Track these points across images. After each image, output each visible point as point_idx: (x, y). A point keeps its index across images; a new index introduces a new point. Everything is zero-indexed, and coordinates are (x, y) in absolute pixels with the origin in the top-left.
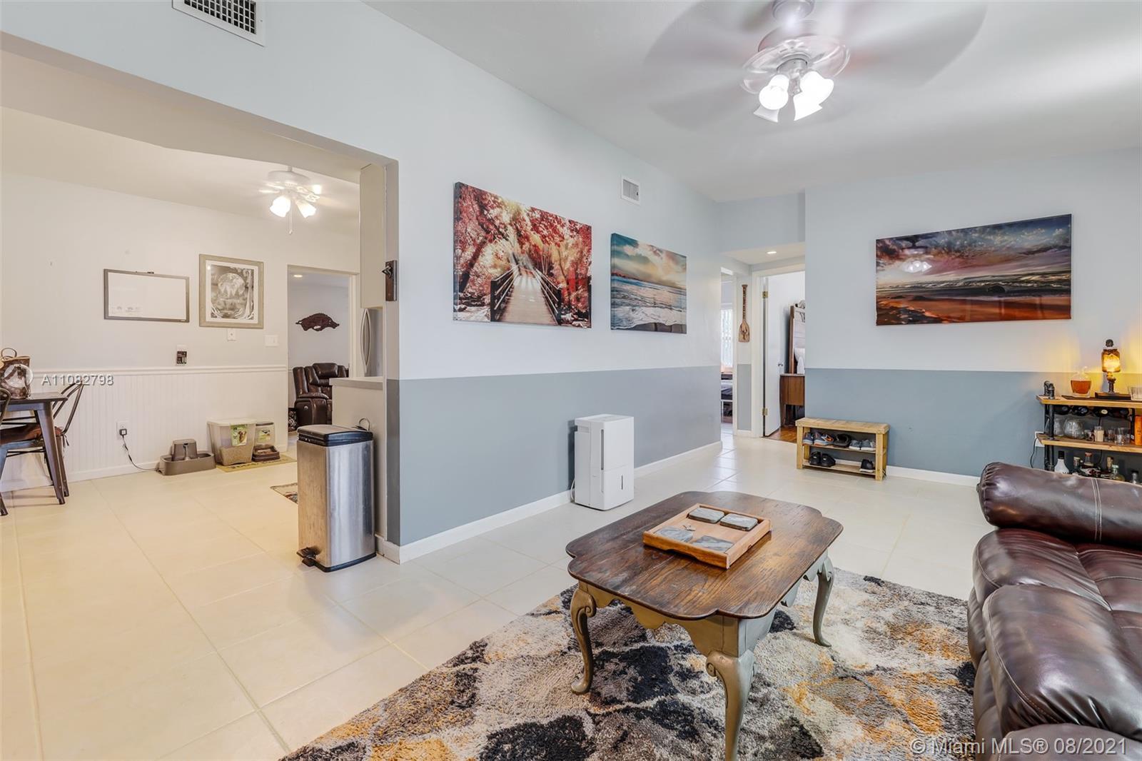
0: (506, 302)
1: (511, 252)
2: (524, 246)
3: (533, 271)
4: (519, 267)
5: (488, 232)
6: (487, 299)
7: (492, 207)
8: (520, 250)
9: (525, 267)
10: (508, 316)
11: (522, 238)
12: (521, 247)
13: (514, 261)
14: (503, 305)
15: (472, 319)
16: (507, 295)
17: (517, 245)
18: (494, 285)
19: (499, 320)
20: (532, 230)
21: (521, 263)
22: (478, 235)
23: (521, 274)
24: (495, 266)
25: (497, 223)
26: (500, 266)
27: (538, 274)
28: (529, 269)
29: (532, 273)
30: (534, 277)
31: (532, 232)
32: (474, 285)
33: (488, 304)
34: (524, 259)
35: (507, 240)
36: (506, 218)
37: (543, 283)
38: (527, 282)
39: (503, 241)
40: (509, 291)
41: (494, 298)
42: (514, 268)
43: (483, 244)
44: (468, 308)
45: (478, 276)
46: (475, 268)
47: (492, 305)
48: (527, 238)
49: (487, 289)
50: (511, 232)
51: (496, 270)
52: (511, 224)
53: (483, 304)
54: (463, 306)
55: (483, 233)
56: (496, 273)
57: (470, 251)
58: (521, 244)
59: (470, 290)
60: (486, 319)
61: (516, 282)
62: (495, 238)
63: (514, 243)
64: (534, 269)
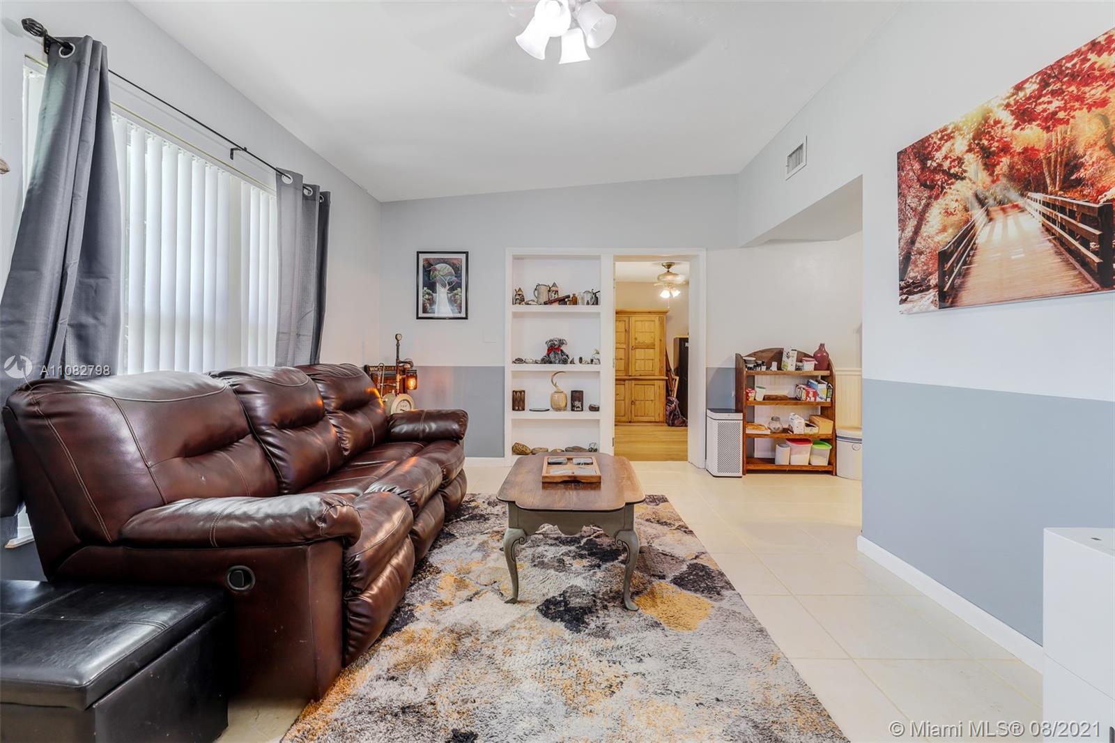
0: (964, 275)
1: (970, 194)
2: (998, 168)
3: (1021, 202)
4: (987, 210)
5: (931, 188)
6: (934, 280)
7: (940, 148)
8: (988, 180)
9: (1000, 203)
10: (965, 296)
11: (989, 159)
12: (991, 174)
13: (976, 204)
14: (958, 281)
15: (915, 310)
16: (965, 263)
17: (983, 177)
18: (943, 256)
19: (952, 305)
20: (1017, 126)
21: (991, 201)
22: (920, 200)
23: (991, 220)
24: (945, 230)
25: (946, 165)
26: (952, 225)
27: (1034, 204)
28: (1010, 201)
29: (1016, 206)
30: (1022, 210)
31: (1017, 131)
32: (917, 266)
33: (936, 286)
34: (1004, 189)
35: (963, 179)
36: (960, 145)
37: (1048, 211)
38: (1005, 226)
39: (958, 185)
40: (968, 255)
41: (943, 275)
42: (978, 215)
43: (928, 206)
44: (910, 297)
45: (921, 253)
46: (917, 245)
47: (940, 287)
48: (1006, 149)
49: (933, 266)
50: (973, 164)
51: (946, 234)
52: (970, 150)
53: (928, 288)
54: (904, 297)
55: (926, 194)
56: (944, 239)
57: (912, 224)
58: (989, 167)
59: (912, 274)
60: (933, 307)
61: (982, 237)
62: (943, 188)
63: (977, 174)
64: (1022, 195)
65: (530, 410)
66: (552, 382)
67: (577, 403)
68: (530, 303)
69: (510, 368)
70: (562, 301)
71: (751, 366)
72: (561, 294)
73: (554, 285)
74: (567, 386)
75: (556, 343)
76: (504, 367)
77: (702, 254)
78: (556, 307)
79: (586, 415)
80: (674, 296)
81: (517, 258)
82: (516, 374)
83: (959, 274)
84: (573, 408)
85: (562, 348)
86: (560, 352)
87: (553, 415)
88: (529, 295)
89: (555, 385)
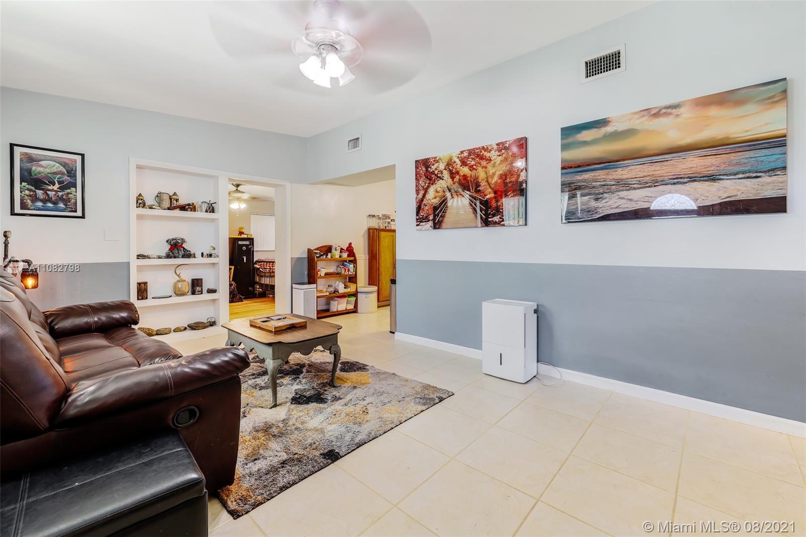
0: (443, 217)
1: (445, 186)
2: (455, 179)
3: (462, 193)
4: (451, 193)
5: (430, 180)
6: (431, 217)
7: (433, 165)
8: (452, 182)
9: (456, 192)
10: (444, 225)
11: (452, 175)
12: (453, 181)
13: (447, 190)
14: (441, 219)
15: (423, 229)
16: (443, 212)
17: (450, 180)
18: (435, 208)
19: (439, 228)
20: (461, 166)
21: (453, 191)
22: (425, 183)
23: (453, 198)
24: (435, 198)
25: (436, 172)
26: (438, 197)
27: (467, 194)
28: (459, 192)
29: (461, 194)
30: (463, 196)
31: (461, 168)
32: (424, 211)
33: (432, 220)
34: (456, 187)
35: (443, 179)
36: (442, 166)
37: (471, 198)
38: (458, 201)
39: (441, 181)
40: (445, 209)
41: (435, 216)
42: (448, 195)
43: (428, 187)
44: (421, 223)
45: (426, 206)
46: (424, 202)
47: (434, 220)
48: (458, 173)
49: (431, 211)
50: (446, 174)
51: (436, 200)
52: (445, 169)
53: (429, 221)
54: (418, 223)
55: (428, 182)
56: (436, 201)
57: (422, 192)
58: (453, 178)
59: (422, 214)
60: (431, 228)
61: (450, 203)
62: (435, 181)
63: (448, 179)
64: (463, 191)
65: (153, 298)
66: (176, 273)
67: (198, 289)
68: (154, 207)
69: (135, 263)
70: (183, 208)
71: (318, 256)
72: (182, 202)
73: (175, 194)
74: (188, 275)
75: (179, 241)
76: (129, 262)
77: (288, 185)
78: (177, 213)
79: (206, 296)
80: (241, 208)
81: (139, 167)
82: (140, 268)
83: (441, 216)
84: (193, 293)
85: (183, 246)
86: (182, 249)
87: (176, 300)
88: (150, 200)
89: (179, 276)
